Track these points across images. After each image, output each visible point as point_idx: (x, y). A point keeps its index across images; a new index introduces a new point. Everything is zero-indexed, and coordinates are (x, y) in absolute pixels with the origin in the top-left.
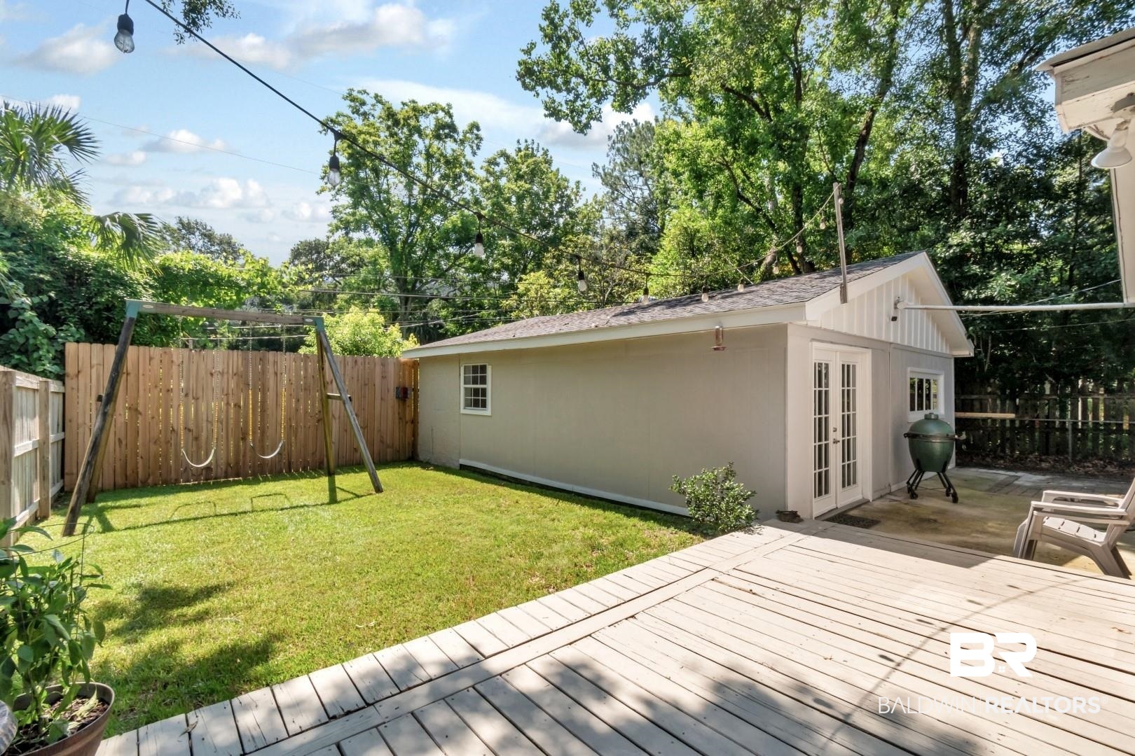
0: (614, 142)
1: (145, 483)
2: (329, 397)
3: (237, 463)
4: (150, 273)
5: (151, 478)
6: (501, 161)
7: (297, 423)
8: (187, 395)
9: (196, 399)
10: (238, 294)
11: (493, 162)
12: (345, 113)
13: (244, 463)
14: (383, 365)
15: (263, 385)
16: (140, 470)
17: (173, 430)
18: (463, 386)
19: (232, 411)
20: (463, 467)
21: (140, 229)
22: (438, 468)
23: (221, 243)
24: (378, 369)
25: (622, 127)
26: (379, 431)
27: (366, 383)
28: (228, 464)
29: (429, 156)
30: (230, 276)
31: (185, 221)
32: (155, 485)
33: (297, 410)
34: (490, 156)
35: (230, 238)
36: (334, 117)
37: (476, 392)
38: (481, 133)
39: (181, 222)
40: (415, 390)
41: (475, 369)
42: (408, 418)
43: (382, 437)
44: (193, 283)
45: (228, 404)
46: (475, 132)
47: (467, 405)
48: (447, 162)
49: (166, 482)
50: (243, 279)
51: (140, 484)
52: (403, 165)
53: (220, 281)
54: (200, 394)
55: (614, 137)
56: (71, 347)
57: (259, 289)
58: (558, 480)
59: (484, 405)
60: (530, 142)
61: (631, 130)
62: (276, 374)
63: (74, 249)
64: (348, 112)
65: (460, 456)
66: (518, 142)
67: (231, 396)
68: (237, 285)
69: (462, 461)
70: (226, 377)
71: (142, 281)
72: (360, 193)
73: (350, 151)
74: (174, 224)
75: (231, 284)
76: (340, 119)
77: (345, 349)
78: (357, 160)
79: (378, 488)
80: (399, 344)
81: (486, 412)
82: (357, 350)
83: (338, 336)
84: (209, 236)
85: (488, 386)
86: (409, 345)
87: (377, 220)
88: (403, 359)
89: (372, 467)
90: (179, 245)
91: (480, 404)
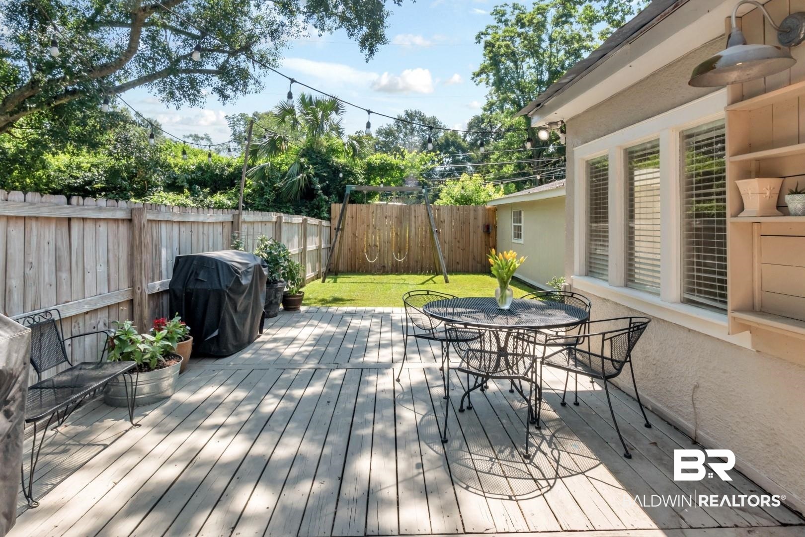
4: (362, 167)
8: (375, 228)
10: (400, 173)
14: (475, 210)
18: (513, 224)
23: (429, 124)
24: (472, 213)
26: (473, 252)
27: (465, 222)
28: (392, 265)
30: (397, 164)
31: (409, 111)
37: (518, 228)
39: (407, 112)
40: (495, 227)
41: (517, 213)
42: (491, 245)
43: (474, 255)
47: (515, 237)
48: (567, 42)
50: (403, 165)
53: (392, 167)
56: (333, 205)
59: (521, 236)
63: (335, 159)
64: (495, 23)
67: (394, 229)
68: (400, 168)
73: (490, 55)
74: (403, 115)
75: (398, 168)
76: (489, 31)
77: (457, 201)
78: (495, 61)
79: (447, 281)
80: (490, 196)
81: (521, 241)
82: (465, 200)
83: (453, 193)
84: (422, 119)
85: (522, 224)
86: (498, 196)
87: (514, 98)
88: (488, 206)
89: (444, 269)
90: (406, 129)
91: (519, 236)
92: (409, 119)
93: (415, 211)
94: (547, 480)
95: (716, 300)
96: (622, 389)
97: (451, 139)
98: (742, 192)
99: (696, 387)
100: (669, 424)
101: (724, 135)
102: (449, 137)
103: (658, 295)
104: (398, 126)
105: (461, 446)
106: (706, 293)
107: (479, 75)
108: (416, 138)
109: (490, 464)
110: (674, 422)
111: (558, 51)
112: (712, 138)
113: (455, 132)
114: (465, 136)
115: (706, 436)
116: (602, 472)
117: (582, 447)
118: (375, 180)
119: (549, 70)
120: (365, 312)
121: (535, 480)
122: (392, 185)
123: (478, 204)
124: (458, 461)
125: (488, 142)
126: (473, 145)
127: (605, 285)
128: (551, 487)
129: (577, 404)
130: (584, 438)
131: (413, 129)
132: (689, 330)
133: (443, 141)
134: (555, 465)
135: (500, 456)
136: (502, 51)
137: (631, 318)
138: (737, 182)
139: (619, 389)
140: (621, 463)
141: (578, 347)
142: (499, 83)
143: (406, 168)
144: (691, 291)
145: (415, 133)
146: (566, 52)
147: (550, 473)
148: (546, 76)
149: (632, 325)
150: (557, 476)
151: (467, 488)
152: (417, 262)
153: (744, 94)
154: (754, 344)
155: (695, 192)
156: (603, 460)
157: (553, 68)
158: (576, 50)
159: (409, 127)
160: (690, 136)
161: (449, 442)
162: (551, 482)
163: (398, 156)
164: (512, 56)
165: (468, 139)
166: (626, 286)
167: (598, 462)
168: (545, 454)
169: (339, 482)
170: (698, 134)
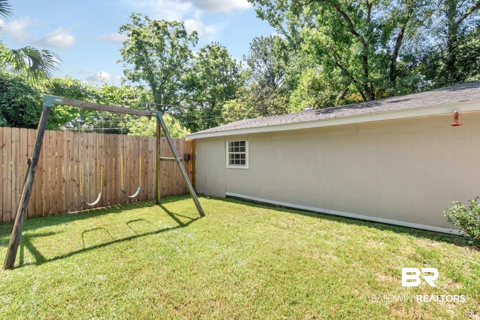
0: (252, 46)
1: (47, 214)
2: (161, 159)
4: (47, 86)
5: (51, 210)
6: (207, 50)
7: (134, 175)
9: (78, 162)
11: (203, 50)
12: (131, 24)
14: (177, 142)
15: (116, 153)
16: (44, 207)
17: (64, 180)
18: (228, 153)
20: (228, 197)
21: (43, 58)
22: (211, 197)
25: (256, 39)
26: (176, 178)
29: (173, 46)
32: (53, 215)
33: (134, 167)
34: (202, 47)
36: (126, 26)
37: (237, 156)
38: (198, 36)
40: (193, 156)
41: (237, 143)
42: (190, 171)
43: (177, 181)
46: (195, 35)
47: (231, 163)
49: (60, 213)
51: (44, 214)
52: (160, 49)
54: (80, 159)
55: (252, 44)
58: (301, 204)
59: (243, 163)
60: (217, 43)
61: (260, 41)
62: (123, 147)
65: (226, 191)
66: (212, 42)
69: (228, 194)
70: (95, 149)
71: (43, 91)
72: (139, 62)
75: (94, 96)
81: (245, 167)
85: (246, 153)
88: (187, 139)
91: (240, 162)
136: (146, 40)
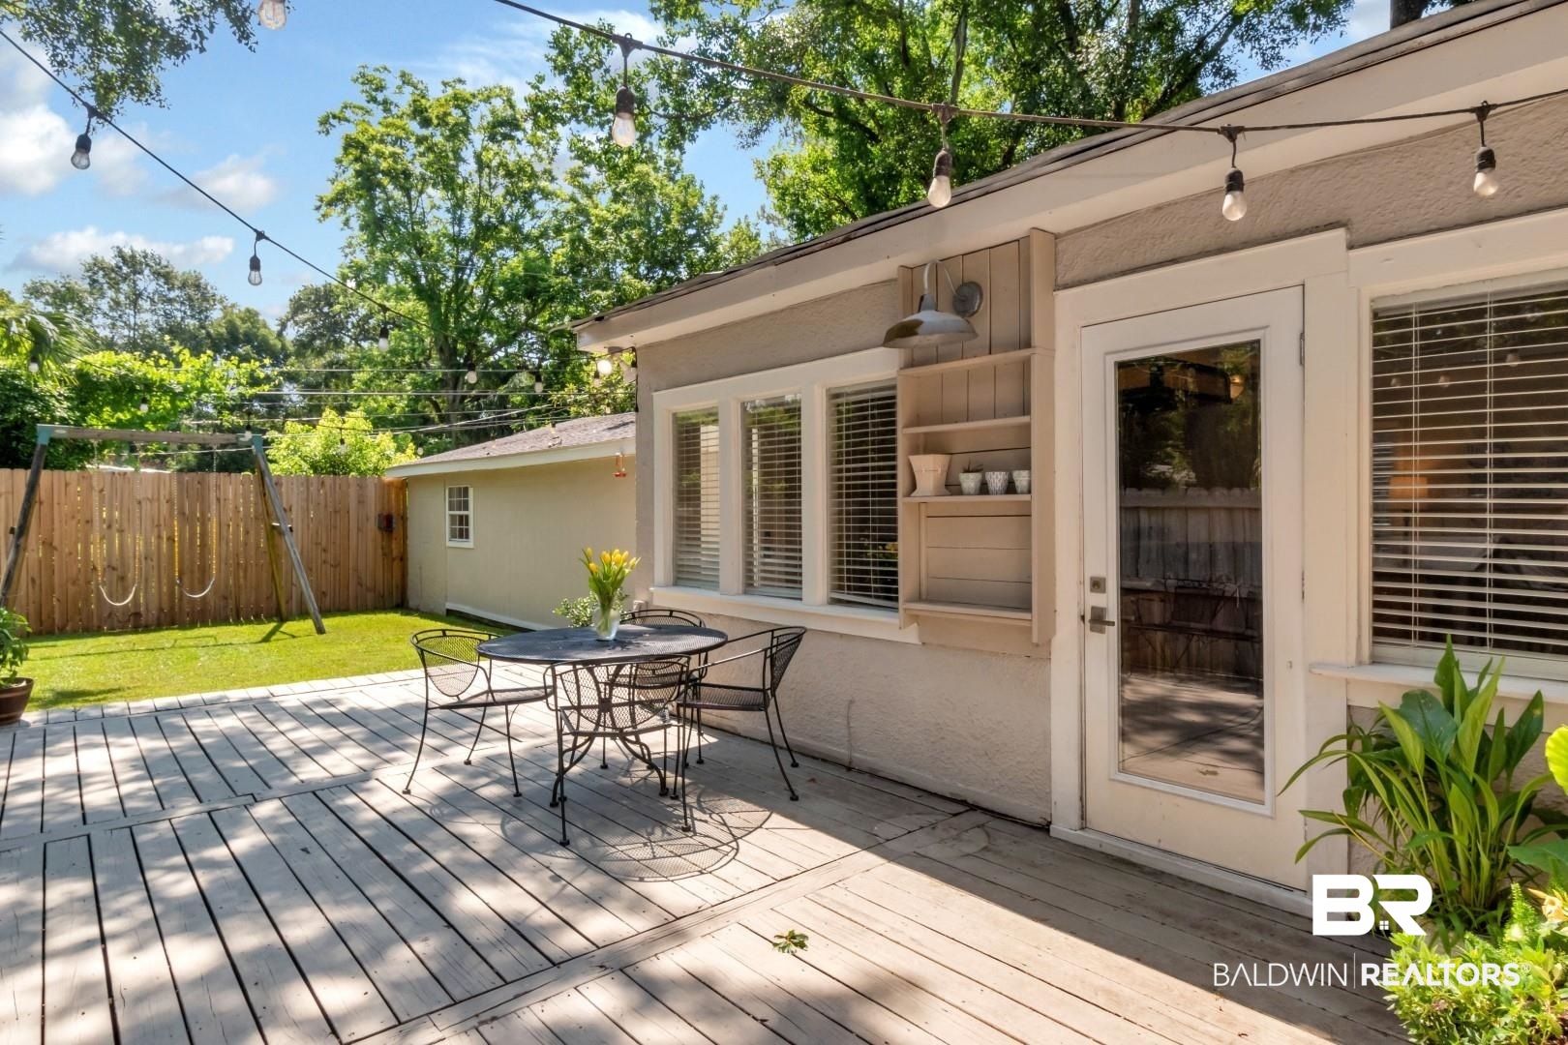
1: (62, 630)
2: (273, 527)
3: (172, 608)
4: (64, 382)
5: (70, 625)
8: (109, 527)
9: (121, 531)
10: (172, 402)
12: (355, 103)
13: (180, 608)
14: (359, 487)
15: (203, 514)
16: (56, 617)
17: (94, 568)
18: (448, 513)
19: (165, 546)
20: (450, 612)
21: (50, 334)
22: (423, 614)
23: (183, 286)
24: (353, 491)
26: (356, 570)
27: (339, 511)
29: (481, 166)
30: (162, 380)
32: (75, 632)
33: (246, 544)
35: (198, 278)
36: (337, 112)
37: (460, 520)
40: (404, 519)
41: (458, 492)
42: (395, 553)
43: (359, 578)
44: (116, 390)
45: (159, 537)
47: (453, 536)
48: (509, 174)
49: (87, 629)
50: (179, 383)
51: (56, 631)
53: (148, 386)
54: (125, 525)
57: (199, 394)
59: (467, 536)
62: (218, 500)
64: (361, 100)
65: (446, 599)
67: (162, 527)
68: (172, 390)
69: (450, 606)
70: (156, 504)
73: (358, 166)
76: (348, 114)
77: (314, 466)
78: (368, 180)
79: (320, 630)
80: (389, 458)
81: (469, 544)
82: (332, 466)
83: (306, 450)
84: (165, 275)
85: (470, 513)
86: (401, 459)
87: (406, 263)
88: (388, 478)
89: (312, 605)
90: (118, 291)
91: (463, 534)
92: (125, 270)
93: (218, 487)
94: (727, 844)
95: (870, 596)
96: (743, 734)
97: (243, 328)
98: (915, 469)
99: (851, 702)
100: (814, 758)
101: (894, 397)
102: (238, 322)
103: (801, 599)
104: (95, 281)
105: (592, 842)
106: (856, 589)
107: (331, 203)
108: (146, 316)
109: (648, 850)
110: (818, 752)
111: (493, 187)
112: (866, 401)
113: (251, 316)
114: (284, 326)
115: (863, 757)
116: (777, 820)
117: (740, 804)
118: (98, 414)
119: (476, 219)
120: (212, 703)
121: (715, 848)
122: (149, 426)
123: (362, 473)
124: (605, 857)
125: (338, 345)
126: (304, 346)
127: (714, 595)
128: (737, 850)
129: (700, 762)
130: (737, 795)
131: (136, 297)
132: (842, 635)
133: (223, 330)
134: (725, 828)
135: (652, 838)
136: (384, 165)
137: (773, 631)
138: (912, 458)
139: (739, 735)
140: (792, 806)
141: (703, 681)
142: (375, 226)
143: (187, 390)
144: (840, 588)
145: (145, 304)
146: (508, 193)
147: (726, 837)
148: (468, 229)
149: (775, 641)
150: (736, 839)
151: (642, 880)
152: (225, 598)
153: (915, 357)
154: (920, 637)
155: (844, 466)
156: (772, 810)
157: (484, 218)
158: (525, 192)
159: (124, 287)
160: (837, 396)
161: (572, 843)
162: (734, 844)
163: (162, 362)
164: (402, 178)
165: (291, 334)
166: (745, 593)
167: (768, 813)
168: (706, 822)
169: (451, 930)
170: (848, 394)
